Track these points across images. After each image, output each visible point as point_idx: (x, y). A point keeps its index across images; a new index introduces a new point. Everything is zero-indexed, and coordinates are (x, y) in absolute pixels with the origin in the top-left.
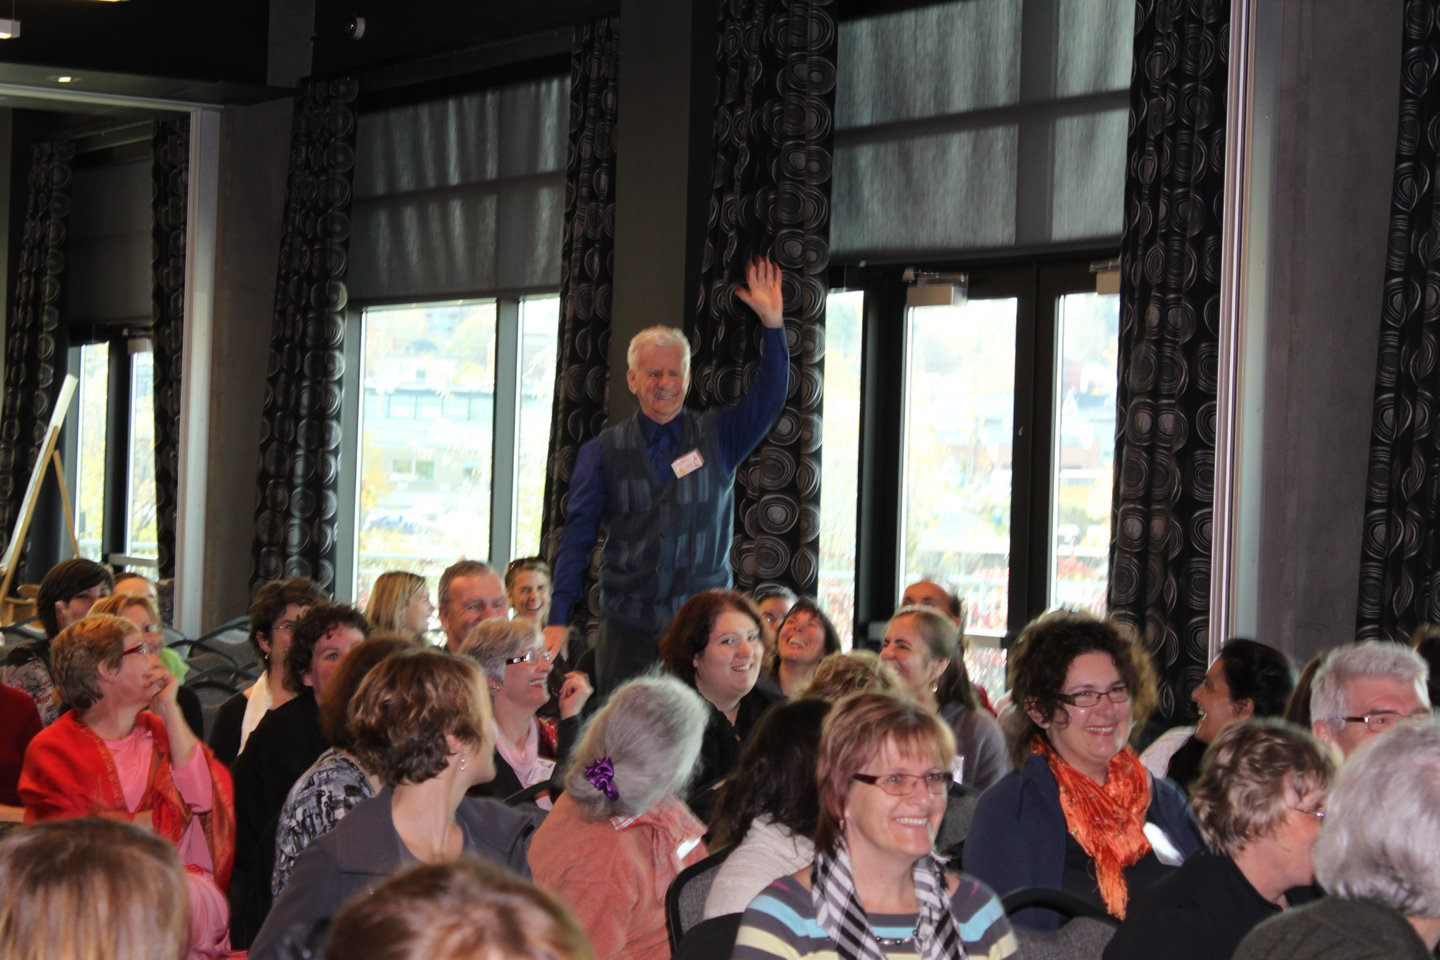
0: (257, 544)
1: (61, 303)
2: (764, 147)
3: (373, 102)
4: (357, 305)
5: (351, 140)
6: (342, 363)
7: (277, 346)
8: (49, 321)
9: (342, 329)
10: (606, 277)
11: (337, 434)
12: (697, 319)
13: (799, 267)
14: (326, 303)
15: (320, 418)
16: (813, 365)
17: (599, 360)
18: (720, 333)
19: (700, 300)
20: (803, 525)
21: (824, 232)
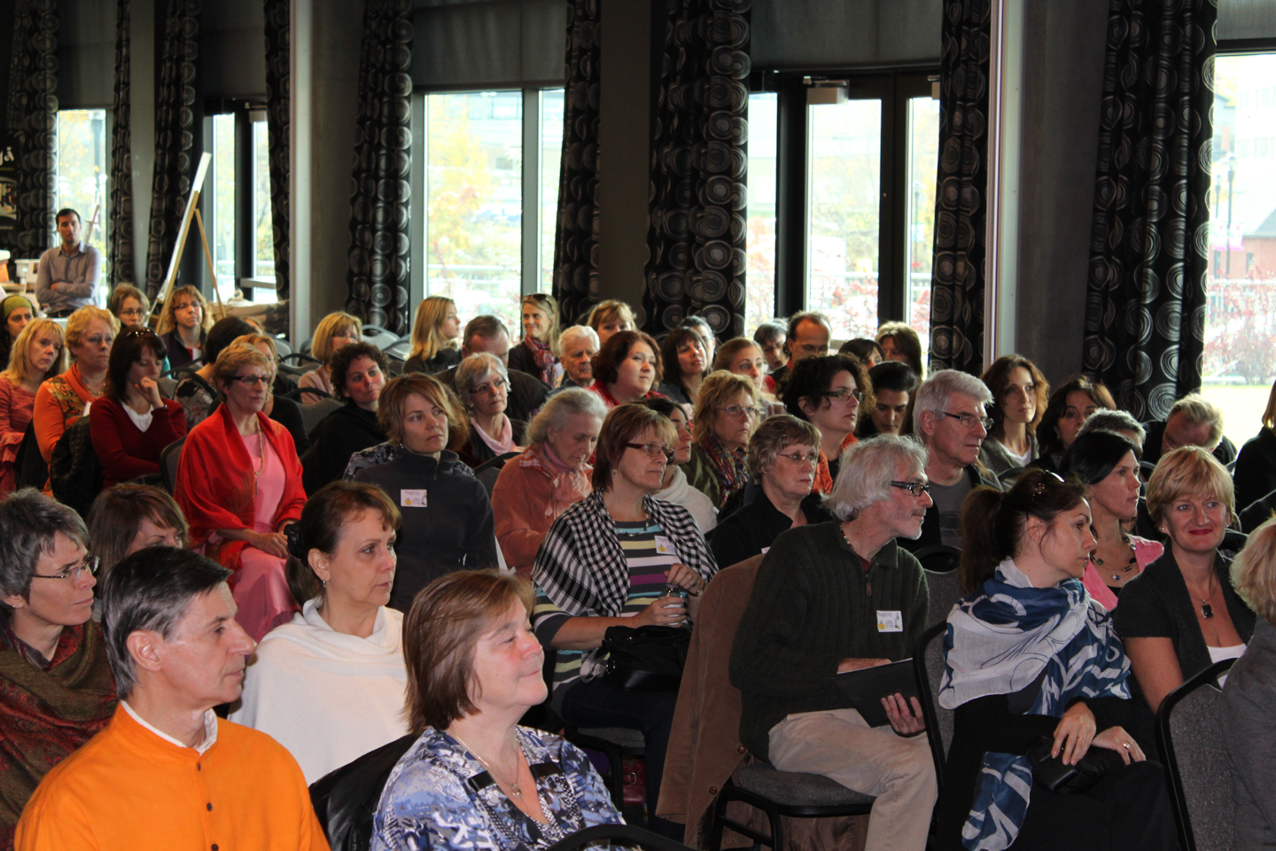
0: (351, 274)
1: (196, 83)
4: (422, 89)
6: (409, 137)
7: (361, 122)
8: (190, 97)
9: (409, 112)
10: (596, 77)
11: (407, 190)
12: (659, 112)
13: (729, 74)
14: (397, 89)
15: (394, 179)
16: (740, 147)
17: (592, 139)
18: (676, 122)
19: (661, 98)
20: (735, 262)
21: (747, 49)
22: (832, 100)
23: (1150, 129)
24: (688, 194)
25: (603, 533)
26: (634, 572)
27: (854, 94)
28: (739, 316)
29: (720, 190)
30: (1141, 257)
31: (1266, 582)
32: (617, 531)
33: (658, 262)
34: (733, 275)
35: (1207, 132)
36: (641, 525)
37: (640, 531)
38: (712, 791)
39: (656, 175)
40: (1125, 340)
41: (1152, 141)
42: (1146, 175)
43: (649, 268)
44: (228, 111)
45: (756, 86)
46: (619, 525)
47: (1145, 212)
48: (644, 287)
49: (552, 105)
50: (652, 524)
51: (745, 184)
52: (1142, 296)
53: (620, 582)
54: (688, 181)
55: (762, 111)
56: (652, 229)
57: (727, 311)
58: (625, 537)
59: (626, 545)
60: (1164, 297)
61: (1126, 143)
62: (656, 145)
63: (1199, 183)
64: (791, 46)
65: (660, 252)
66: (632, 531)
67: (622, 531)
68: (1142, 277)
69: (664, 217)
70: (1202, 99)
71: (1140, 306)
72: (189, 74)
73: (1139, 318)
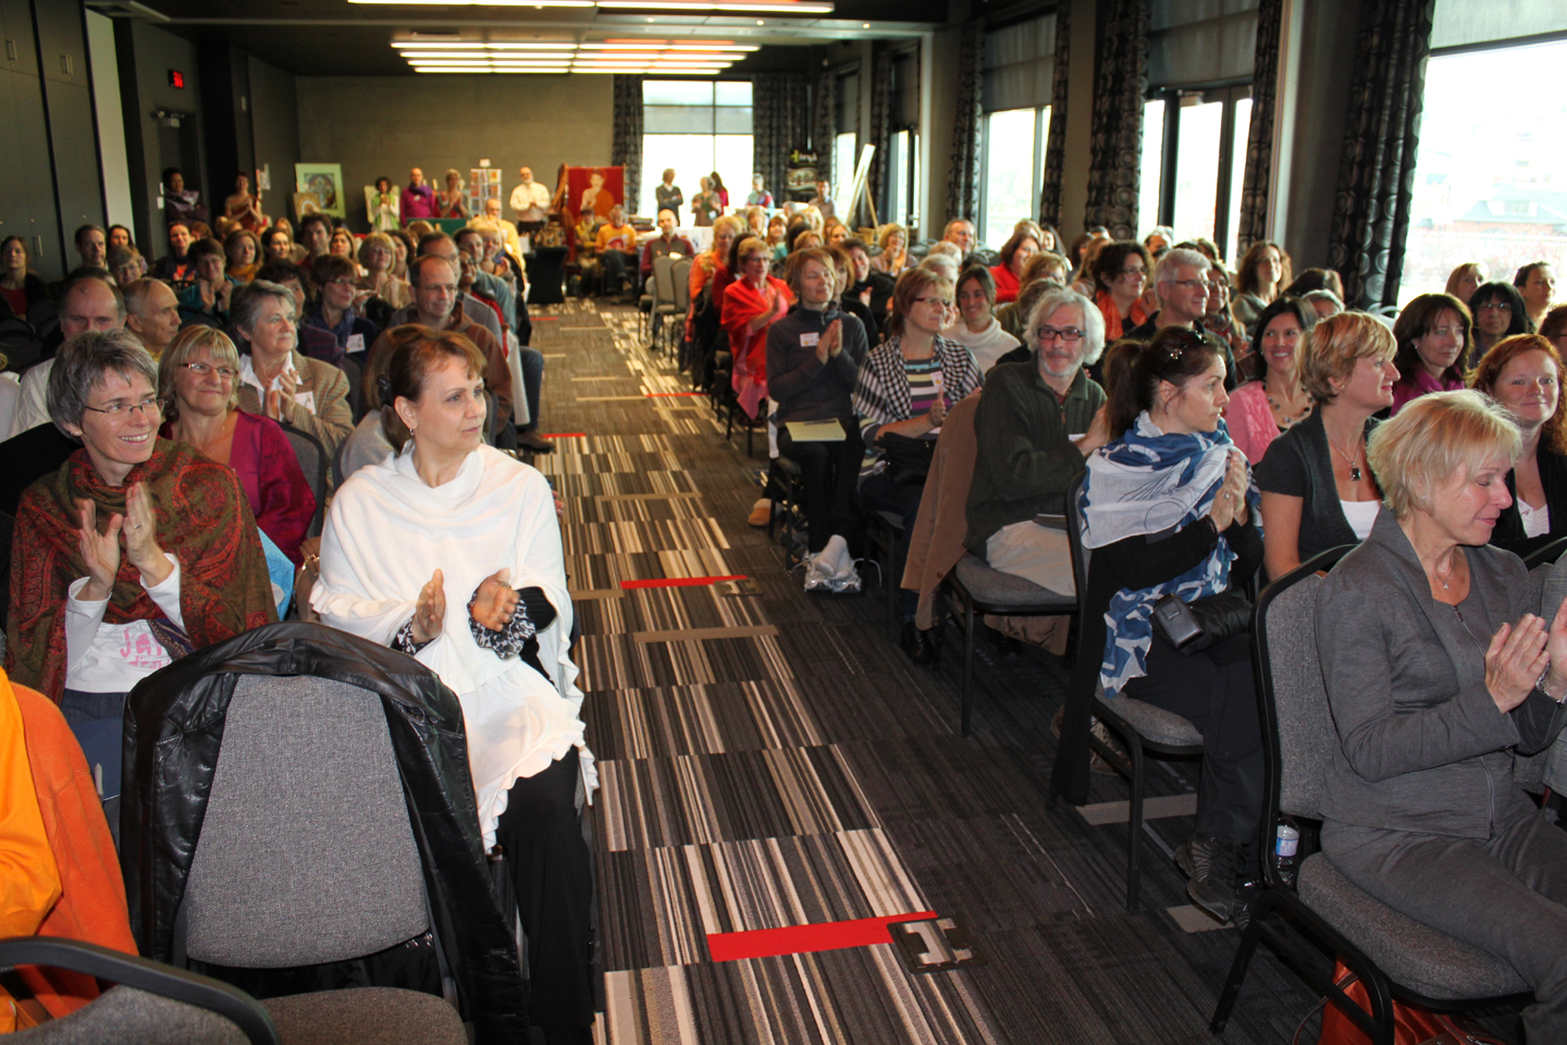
0: (948, 211)
1: (889, 117)
2: (1123, 39)
3: (991, 28)
4: (987, 113)
5: (983, 44)
6: (979, 138)
7: (955, 130)
8: (885, 123)
9: (979, 123)
10: (1066, 97)
11: (977, 166)
12: (1096, 114)
13: (1134, 90)
14: (972, 112)
15: (970, 160)
16: (1139, 133)
17: (1063, 133)
18: (1105, 120)
21: (1146, 75)
22: (1193, 104)
23: (1381, 107)
24: (1110, 161)
25: (895, 368)
26: (915, 398)
27: (1206, 99)
29: (1128, 158)
30: (1369, 190)
31: (1402, 461)
32: (906, 367)
34: (1131, 208)
35: (1419, 108)
36: (927, 361)
37: (926, 367)
38: (939, 575)
39: (1094, 152)
40: (1354, 246)
41: (1381, 114)
42: (1376, 138)
44: (904, 130)
45: (1150, 96)
46: (910, 362)
47: (1373, 162)
49: (1047, 112)
50: (936, 359)
52: (1366, 217)
53: (905, 406)
54: (1110, 154)
55: (1153, 113)
57: (1128, 229)
58: (913, 372)
59: (911, 378)
60: (1381, 218)
61: (1364, 117)
62: (1094, 134)
63: (1411, 143)
64: (1175, 72)
65: (1094, 194)
66: (918, 368)
67: (911, 367)
68: (1368, 204)
69: (1097, 175)
70: (1416, 87)
71: (1365, 224)
72: (885, 111)
73: (1364, 231)
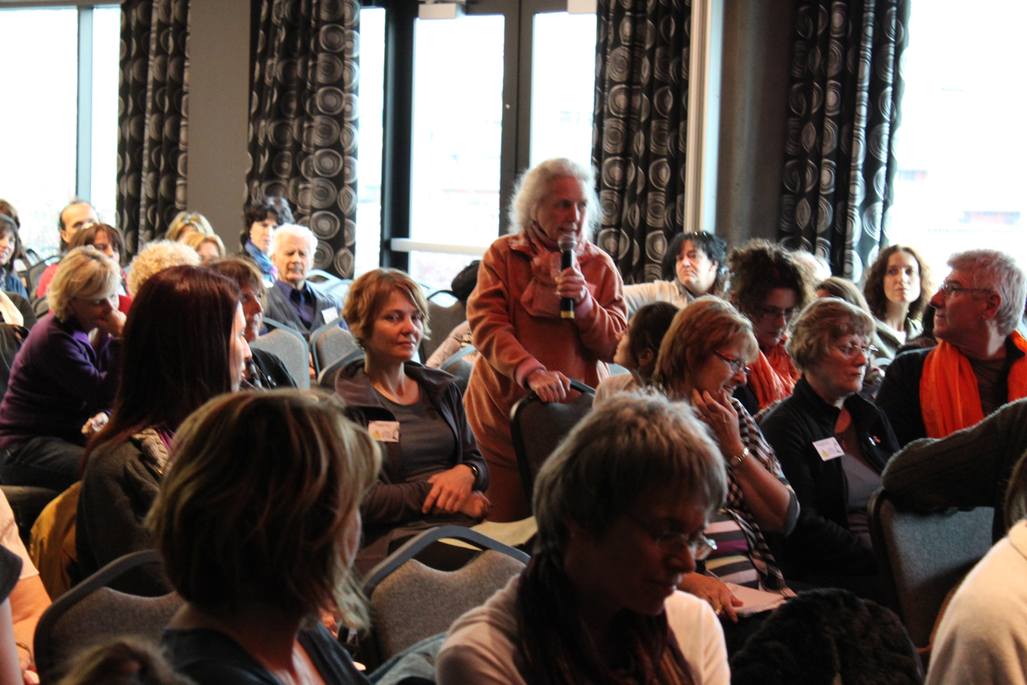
12: (261, 25)
16: (353, 59)
18: (283, 36)
19: (264, 12)
20: (347, 171)
24: (294, 105)
28: (350, 221)
29: (331, 100)
33: (261, 170)
34: (344, 182)
39: (259, 86)
43: (251, 177)
48: (245, 195)
51: (357, 94)
54: (294, 92)
56: (255, 138)
57: (337, 219)
65: (263, 163)
69: (268, 127)
